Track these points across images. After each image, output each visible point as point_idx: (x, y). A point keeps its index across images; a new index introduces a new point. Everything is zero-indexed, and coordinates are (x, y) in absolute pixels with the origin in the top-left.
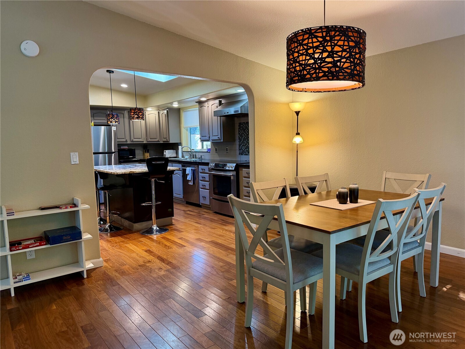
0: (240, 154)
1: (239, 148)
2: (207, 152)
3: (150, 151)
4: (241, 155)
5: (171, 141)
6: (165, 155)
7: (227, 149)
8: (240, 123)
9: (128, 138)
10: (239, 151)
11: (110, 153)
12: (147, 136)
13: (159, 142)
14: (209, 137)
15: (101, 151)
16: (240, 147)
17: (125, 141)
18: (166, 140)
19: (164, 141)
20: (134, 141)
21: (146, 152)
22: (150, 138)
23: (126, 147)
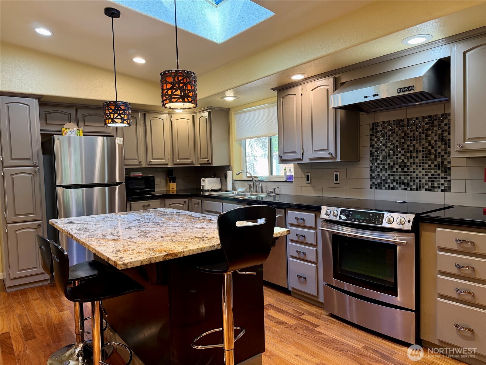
0: (374, 188)
1: (371, 175)
2: (286, 181)
3: (176, 179)
4: (376, 188)
5: (215, 164)
6: (203, 186)
7: (336, 176)
8: (373, 124)
9: (142, 159)
10: (371, 180)
11: (112, 185)
12: (173, 156)
13: (194, 164)
14: (303, 154)
15: (96, 181)
16: (374, 173)
17: (138, 163)
18: (207, 162)
19: (201, 164)
20: (152, 163)
21: (170, 181)
22: (179, 159)
23: (139, 174)
